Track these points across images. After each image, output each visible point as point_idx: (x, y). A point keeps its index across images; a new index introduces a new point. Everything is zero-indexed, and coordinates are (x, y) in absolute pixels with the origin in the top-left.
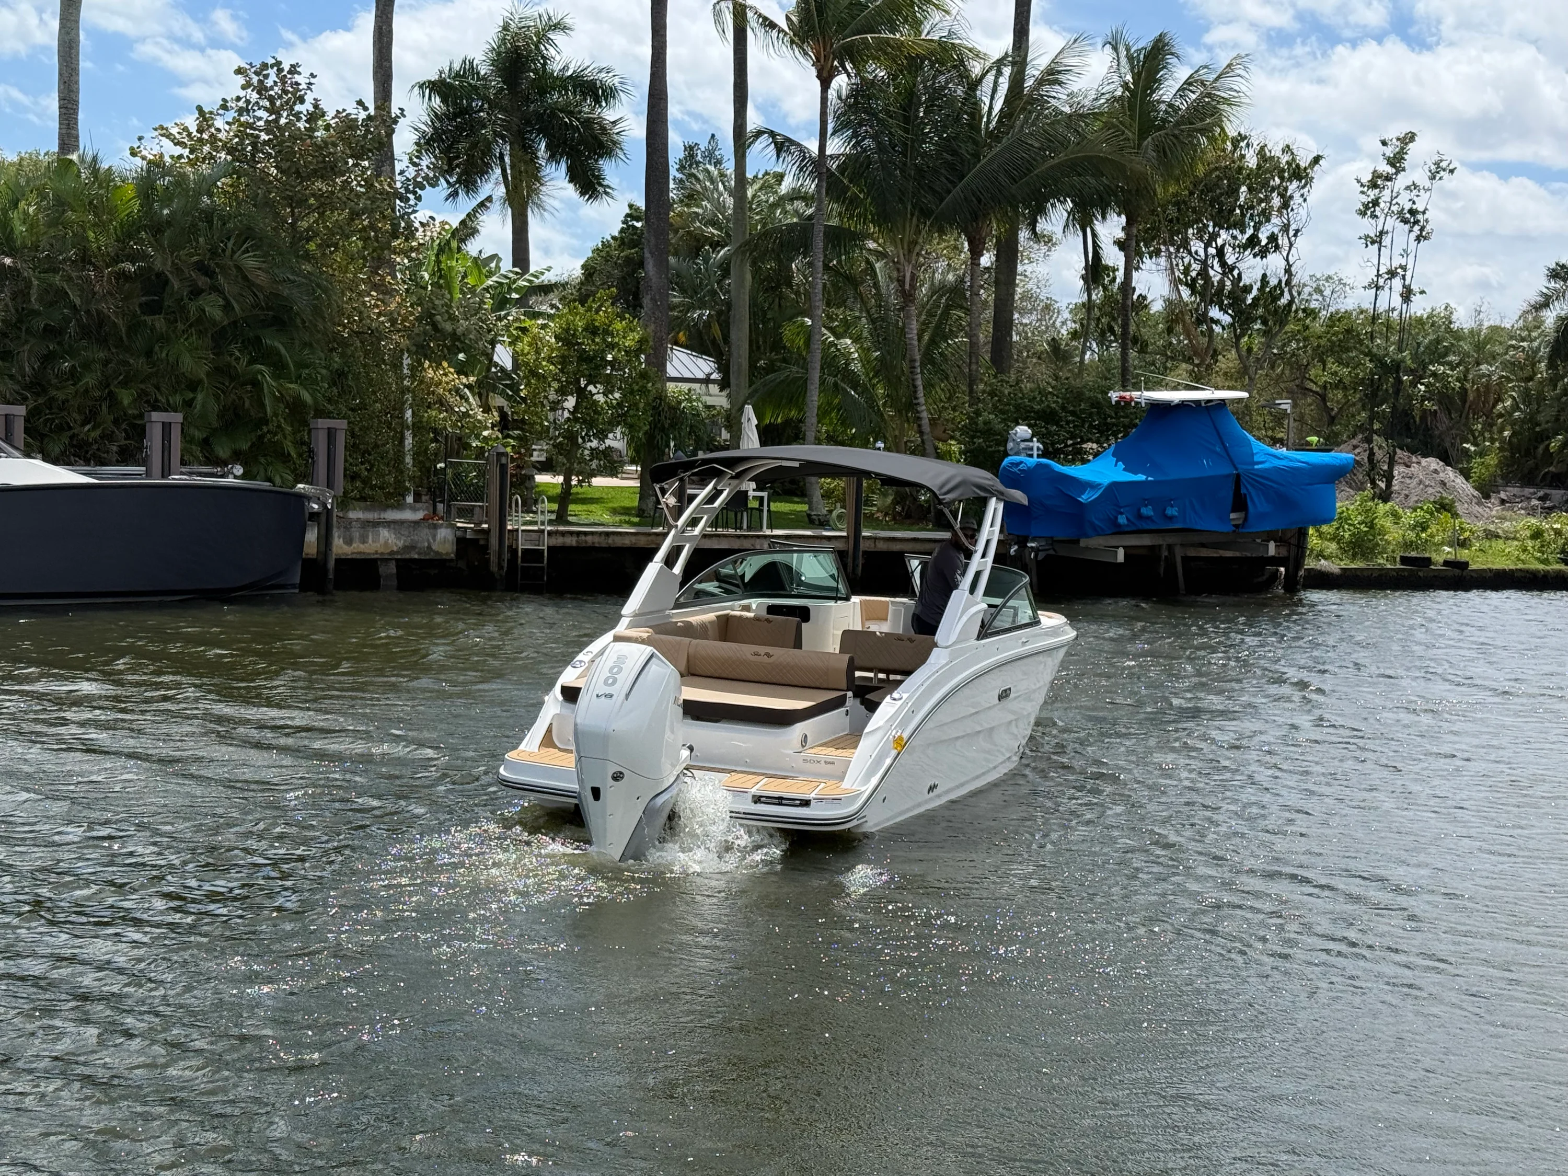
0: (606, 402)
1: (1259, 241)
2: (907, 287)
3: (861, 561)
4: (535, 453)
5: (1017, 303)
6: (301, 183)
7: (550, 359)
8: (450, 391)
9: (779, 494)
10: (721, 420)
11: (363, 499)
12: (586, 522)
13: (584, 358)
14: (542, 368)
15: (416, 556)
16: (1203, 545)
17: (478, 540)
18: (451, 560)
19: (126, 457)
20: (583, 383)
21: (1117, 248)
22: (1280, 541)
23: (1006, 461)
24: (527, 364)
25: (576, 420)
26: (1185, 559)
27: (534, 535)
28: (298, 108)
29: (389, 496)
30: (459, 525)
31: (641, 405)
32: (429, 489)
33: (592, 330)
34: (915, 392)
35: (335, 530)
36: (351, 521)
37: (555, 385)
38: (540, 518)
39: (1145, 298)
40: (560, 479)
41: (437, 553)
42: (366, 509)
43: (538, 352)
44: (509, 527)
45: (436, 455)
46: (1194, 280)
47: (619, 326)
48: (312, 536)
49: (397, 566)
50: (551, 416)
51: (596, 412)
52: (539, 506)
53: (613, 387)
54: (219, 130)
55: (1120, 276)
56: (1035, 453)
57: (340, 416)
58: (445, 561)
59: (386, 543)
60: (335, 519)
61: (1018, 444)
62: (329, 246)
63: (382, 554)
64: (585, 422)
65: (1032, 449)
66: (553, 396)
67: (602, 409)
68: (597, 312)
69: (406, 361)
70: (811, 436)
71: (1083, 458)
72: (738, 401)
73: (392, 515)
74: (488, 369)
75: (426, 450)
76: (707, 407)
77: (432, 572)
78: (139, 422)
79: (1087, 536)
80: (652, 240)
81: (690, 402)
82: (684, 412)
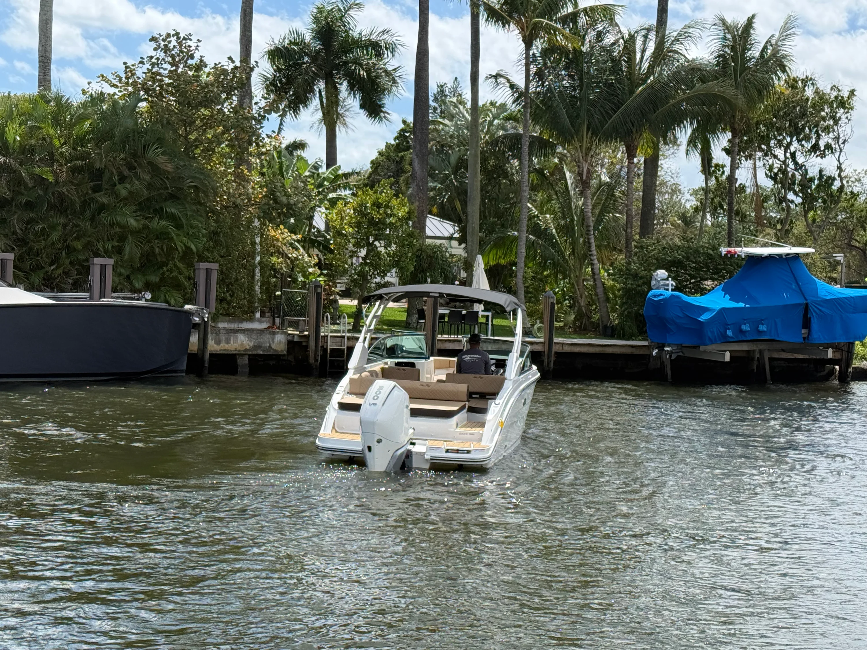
0: (386, 252)
1: (819, 149)
2: (584, 178)
3: (553, 359)
4: (338, 285)
5: (658, 188)
6: (192, 110)
7: (350, 225)
8: (285, 245)
9: (498, 313)
10: (461, 264)
11: (228, 315)
13: (372, 223)
14: (345, 230)
15: (261, 353)
16: (783, 350)
17: (301, 342)
18: (284, 355)
19: (77, 287)
20: (371, 239)
21: (724, 153)
22: (836, 348)
23: (650, 293)
24: (335, 227)
25: (366, 264)
26: (771, 360)
27: (338, 340)
28: (190, 62)
29: (245, 313)
30: (290, 332)
32: (271, 309)
33: (377, 205)
34: (590, 247)
35: (209, 335)
36: (219, 329)
37: (353, 241)
38: (342, 328)
39: (744, 186)
40: (355, 302)
41: (275, 350)
42: (229, 321)
43: (342, 219)
44: (322, 334)
45: (275, 286)
46: (776, 174)
47: (394, 202)
48: (194, 339)
49: (249, 359)
50: (349, 261)
51: (380, 259)
52: (342, 320)
53: (390, 242)
54: (139, 78)
55: (727, 170)
57: (213, 261)
58: (280, 355)
59: (242, 344)
60: (209, 328)
61: (659, 282)
62: (209, 151)
63: (239, 351)
64: (371, 265)
65: (668, 285)
66: (351, 248)
67: (384, 257)
68: (381, 194)
69: (257, 224)
70: (520, 275)
71: (703, 292)
72: (472, 252)
73: (246, 325)
74: (310, 231)
75: (269, 283)
76: (452, 256)
77: (271, 363)
78: (86, 264)
79: (705, 344)
80: (418, 147)
81: (441, 252)
82: (437, 259)
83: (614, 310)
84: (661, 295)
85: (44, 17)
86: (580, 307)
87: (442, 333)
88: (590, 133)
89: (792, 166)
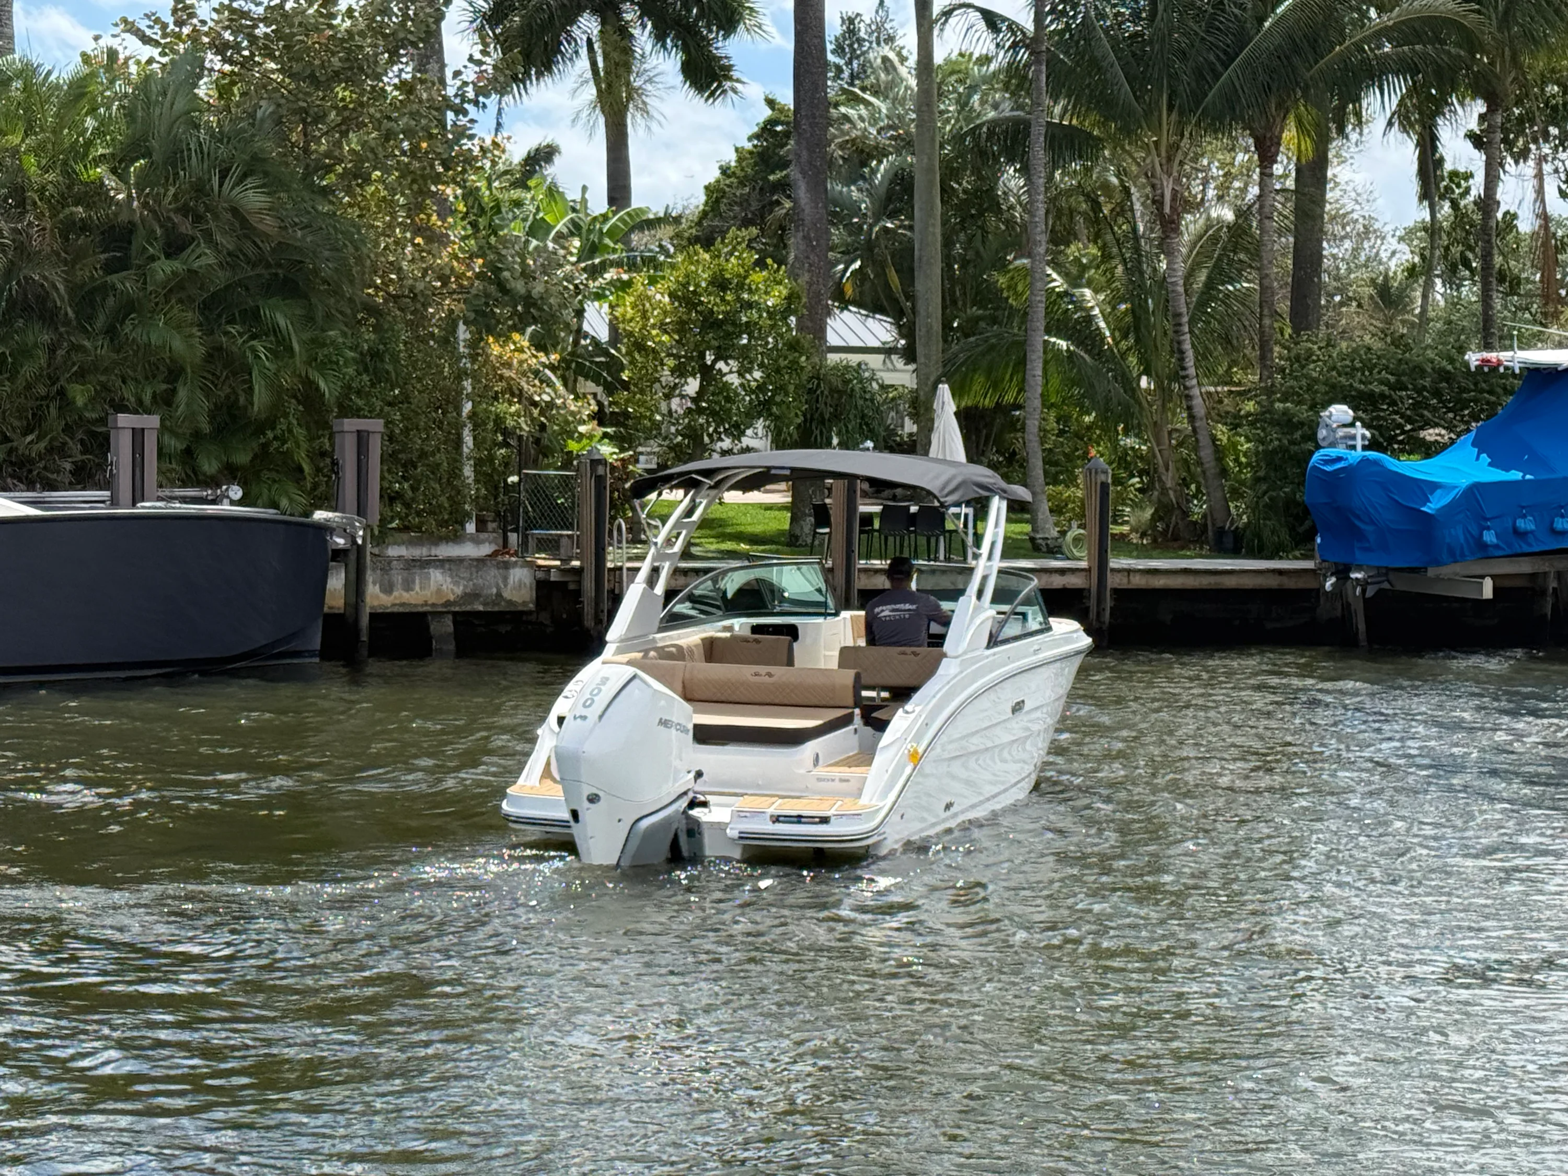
0: (742, 385)
2: (1167, 210)
3: (1109, 603)
4: (642, 459)
5: (1328, 227)
6: (317, 90)
7: (662, 327)
8: (524, 374)
10: (904, 406)
11: (405, 529)
13: (710, 322)
14: (652, 340)
15: (481, 608)
17: (565, 584)
18: (530, 613)
19: (82, 477)
20: (709, 358)
21: (1469, 145)
23: (1316, 456)
24: (630, 334)
25: (700, 411)
29: (443, 524)
30: (540, 562)
31: (791, 388)
32: (498, 514)
33: (720, 283)
34: (1182, 359)
35: (369, 572)
36: (390, 561)
37: (671, 362)
39: (1515, 216)
41: (510, 602)
42: (411, 543)
43: (645, 316)
44: (610, 565)
45: (506, 464)
47: (758, 277)
48: (336, 582)
49: (455, 623)
50: (663, 406)
51: (728, 399)
53: (751, 362)
54: (204, 22)
55: (1477, 186)
57: (372, 414)
58: (522, 613)
59: (439, 591)
60: (368, 558)
61: (1334, 431)
62: (355, 178)
63: (433, 605)
64: (713, 413)
65: (1353, 437)
66: (667, 378)
67: (737, 394)
68: (727, 259)
69: (463, 333)
70: (1033, 425)
71: (1429, 450)
72: (928, 379)
73: (446, 551)
74: (576, 343)
75: (491, 458)
76: (884, 387)
77: (503, 629)
79: (1438, 563)
80: (805, 154)
81: (861, 382)
82: (851, 395)
83: (1236, 494)
84: (1339, 459)
86: (1164, 491)
87: (868, 557)
88: (1175, 111)
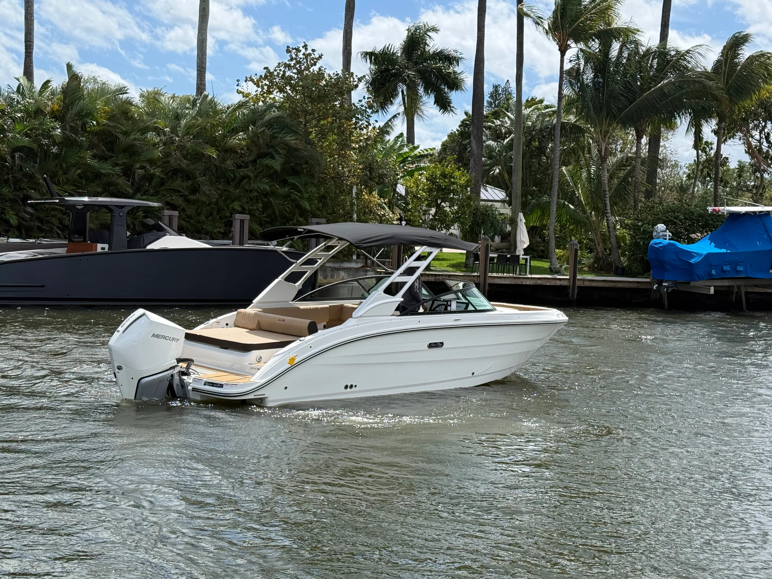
0: (450, 211)
2: (603, 154)
3: (576, 291)
5: (659, 163)
7: (423, 190)
8: (375, 205)
9: (535, 257)
10: (507, 221)
12: (440, 270)
13: (440, 189)
14: (420, 194)
16: (756, 286)
19: (223, 236)
20: (439, 201)
21: (712, 133)
23: (652, 242)
24: (412, 192)
25: (436, 220)
26: (746, 293)
29: (345, 256)
30: (378, 270)
31: (468, 212)
33: (444, 176)
34: (606, 207)
36: (326, 268)
37: (426, 203)
39: (727, 159)
42: (334, 262)
43: (417, 187)
47: (457, 173)
50: (423, 218)
51: (445, 216)
53: (454, 203)
55: (715, 147)
56: (668, 238)
61: (659, 233)
64: (440, 220)
65: (666, 236)
66: (424, 208)
67: (448, 214)
68: (447, 167)
69: (355, 190)
70: (552, 228)
71: (692, 241)
72: (515, 211)
73: (346, 265)
74: (394, 195)
76: (501, 214)
78: (231, 219)
79: (694, 280)
80: (475, 131)
81: (492, 211)
82: (488, 216)
83: (623, 255)
84: (660, 243)
85: (201, 38)
86: (597, 253)
87: (492, 272)
88: (608, 120)
89: (765, 144)
